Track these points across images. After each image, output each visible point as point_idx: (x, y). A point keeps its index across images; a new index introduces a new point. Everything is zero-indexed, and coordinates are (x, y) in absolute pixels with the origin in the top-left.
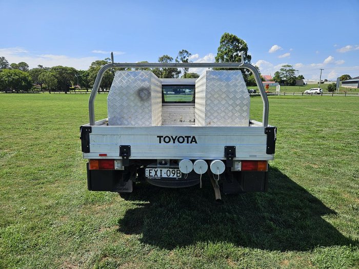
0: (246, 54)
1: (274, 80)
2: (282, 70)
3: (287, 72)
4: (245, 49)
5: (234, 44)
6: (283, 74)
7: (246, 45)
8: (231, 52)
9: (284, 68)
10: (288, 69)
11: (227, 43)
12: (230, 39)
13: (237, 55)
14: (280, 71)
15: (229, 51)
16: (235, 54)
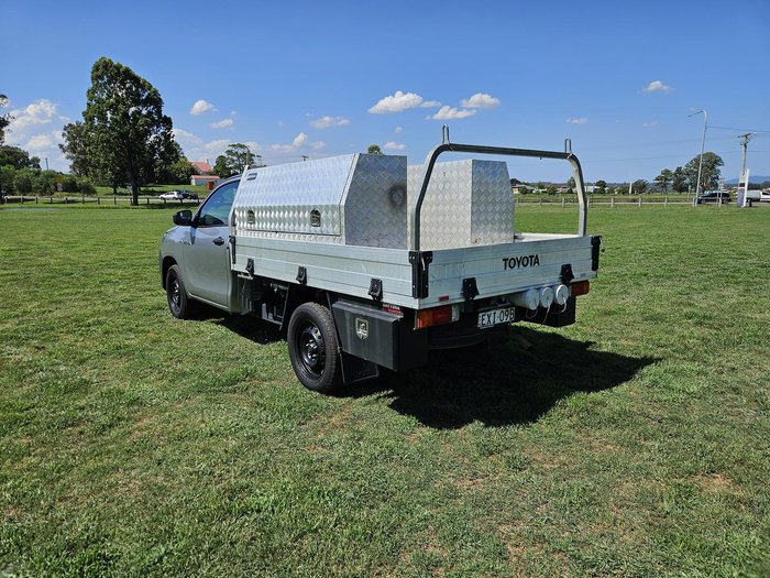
0: (159, 112)
1: (216, 173)
2: (229, 152)
3: (239, 157)
4: (156, 101)
5: (128, 85)
6: (233, 161)
7: (156, 92)
8: (124, 104)
9: (234, 150)
10: (240, 151)
11: (109, 82)
12: (118, 74)
13: (139, 113)
14: (225, 155)
15: (118, 102)
16: (133, 109)
